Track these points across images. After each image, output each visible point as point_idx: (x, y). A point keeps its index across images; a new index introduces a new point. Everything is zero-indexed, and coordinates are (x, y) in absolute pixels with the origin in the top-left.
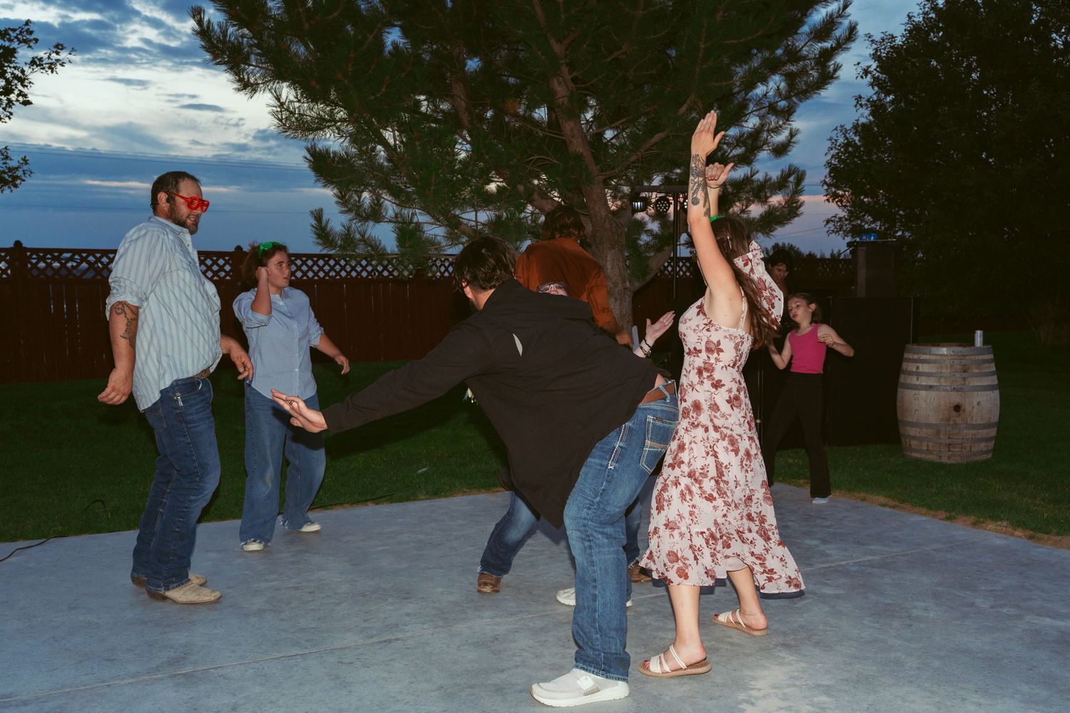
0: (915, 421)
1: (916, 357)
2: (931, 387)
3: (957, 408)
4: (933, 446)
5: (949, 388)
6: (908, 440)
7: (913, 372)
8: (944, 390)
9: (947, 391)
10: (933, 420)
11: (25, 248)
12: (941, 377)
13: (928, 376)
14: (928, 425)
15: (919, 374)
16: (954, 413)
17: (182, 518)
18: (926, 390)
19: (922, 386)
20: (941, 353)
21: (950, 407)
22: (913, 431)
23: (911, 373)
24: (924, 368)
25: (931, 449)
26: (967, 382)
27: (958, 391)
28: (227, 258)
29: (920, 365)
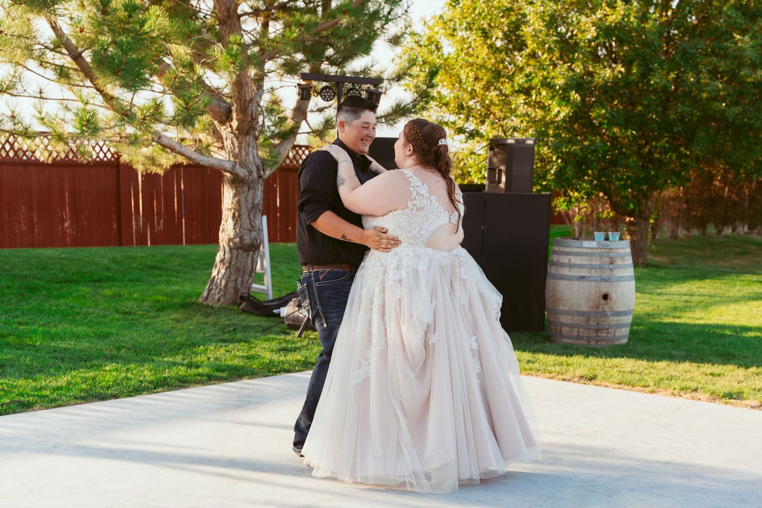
0: (567, 309)
1: (568, 250)
2: (583, 278)
3: (606, 297)
4: (583, 332)
5: (598, 278)
6: (559, 327)
7: (565, 264)
8: (594, 281)
9: (597, 281)
10: (584, 308)
12: (592, 268)
13: (580, 268)
14: (580, 313)
15: (571, 266)
16: (603, 301)
18: (578, 281)
19: (573, 276)
20: (591, 246)
21: (600, 296)
22: (564, 319)
23: (563, 265)
24: (575, 260)
25: (581, 334)
26: (614, 273)
27: (606, 281)
29: (572, 257)
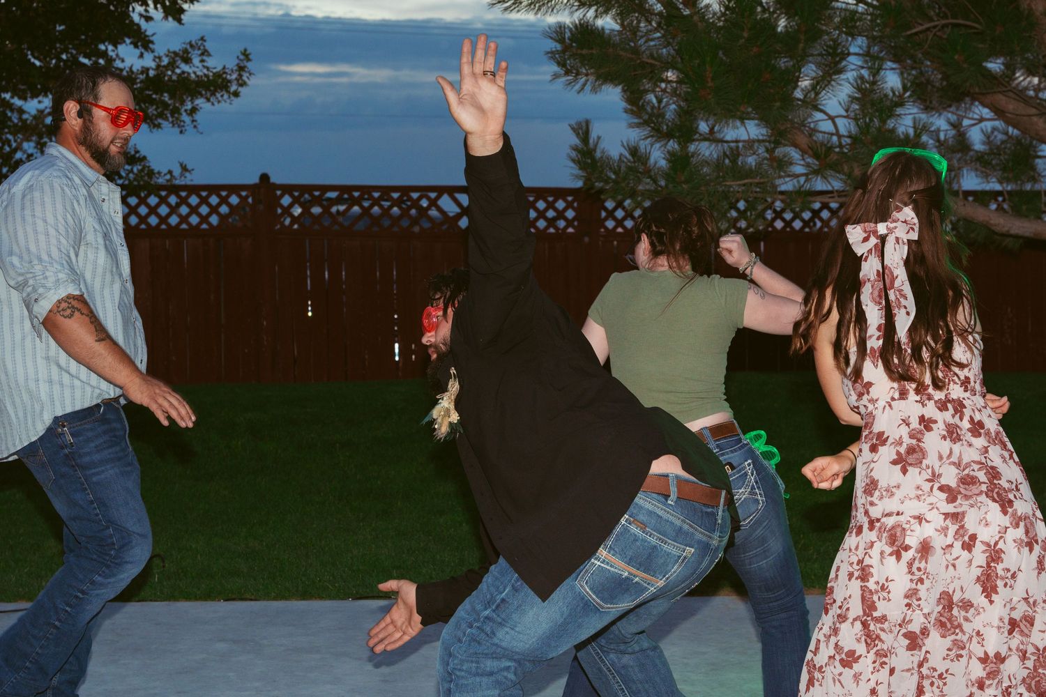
11: (274, 184)
17: (70, 606)
28: (570, 198)
